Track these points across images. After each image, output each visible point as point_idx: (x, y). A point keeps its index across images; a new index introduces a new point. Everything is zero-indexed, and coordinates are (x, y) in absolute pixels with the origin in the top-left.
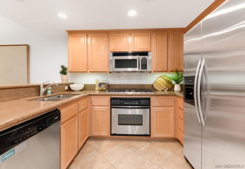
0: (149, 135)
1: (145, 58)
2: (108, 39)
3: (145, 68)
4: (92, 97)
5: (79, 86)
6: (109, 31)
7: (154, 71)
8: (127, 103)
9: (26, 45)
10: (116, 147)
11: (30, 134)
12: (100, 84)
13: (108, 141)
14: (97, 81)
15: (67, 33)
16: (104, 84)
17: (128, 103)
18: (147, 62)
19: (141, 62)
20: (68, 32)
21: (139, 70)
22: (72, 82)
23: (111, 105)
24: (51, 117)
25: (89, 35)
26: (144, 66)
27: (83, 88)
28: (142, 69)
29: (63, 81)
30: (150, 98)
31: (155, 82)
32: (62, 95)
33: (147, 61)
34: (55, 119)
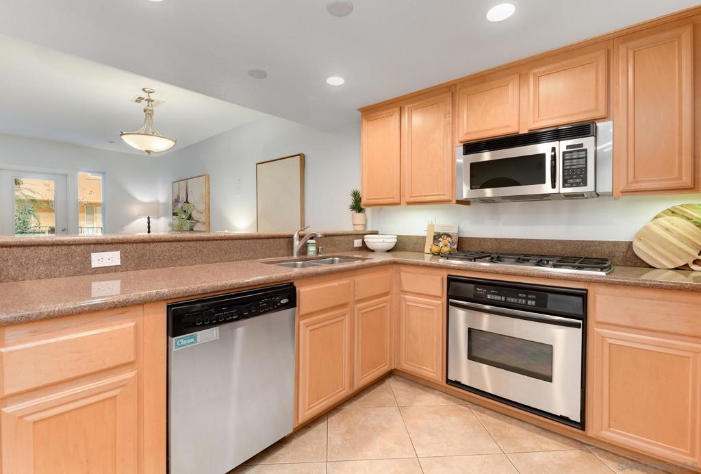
0: (582, 425)
1: (581, 145)
2: (453, 106)
3: (578, 180)
4: (403, 268)
5: (382, 240)
6: (455, 82)
7: (622, 192)
8: (496, 298)
9: (299, 155)
10: (454, 419)
11: (225, 318)
12: (437, 237)
13: (440, 398)
14: (431, 226)
15: (360, 113)
16: (448, 235)
17: (499, 298)
18: (586, 161)
19: (564, 160)
20: (362, 112)
21: (555, 191)
22: (375, 229)
23: (449, 297)
24: (271, 297)
25: (404, 107)
26: (575, 174)
27: (393, 245)
28: (564, 187)
29: (356, 226)
30: (587, 290)
31: (642, 235)
32: (337, 259)
33: (586, 158)
34: (282, 304)
